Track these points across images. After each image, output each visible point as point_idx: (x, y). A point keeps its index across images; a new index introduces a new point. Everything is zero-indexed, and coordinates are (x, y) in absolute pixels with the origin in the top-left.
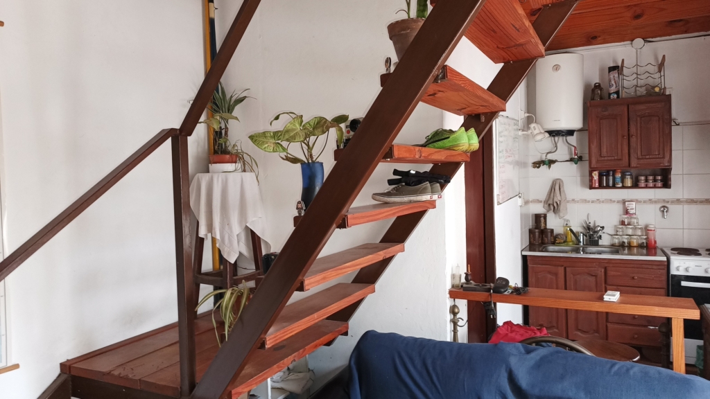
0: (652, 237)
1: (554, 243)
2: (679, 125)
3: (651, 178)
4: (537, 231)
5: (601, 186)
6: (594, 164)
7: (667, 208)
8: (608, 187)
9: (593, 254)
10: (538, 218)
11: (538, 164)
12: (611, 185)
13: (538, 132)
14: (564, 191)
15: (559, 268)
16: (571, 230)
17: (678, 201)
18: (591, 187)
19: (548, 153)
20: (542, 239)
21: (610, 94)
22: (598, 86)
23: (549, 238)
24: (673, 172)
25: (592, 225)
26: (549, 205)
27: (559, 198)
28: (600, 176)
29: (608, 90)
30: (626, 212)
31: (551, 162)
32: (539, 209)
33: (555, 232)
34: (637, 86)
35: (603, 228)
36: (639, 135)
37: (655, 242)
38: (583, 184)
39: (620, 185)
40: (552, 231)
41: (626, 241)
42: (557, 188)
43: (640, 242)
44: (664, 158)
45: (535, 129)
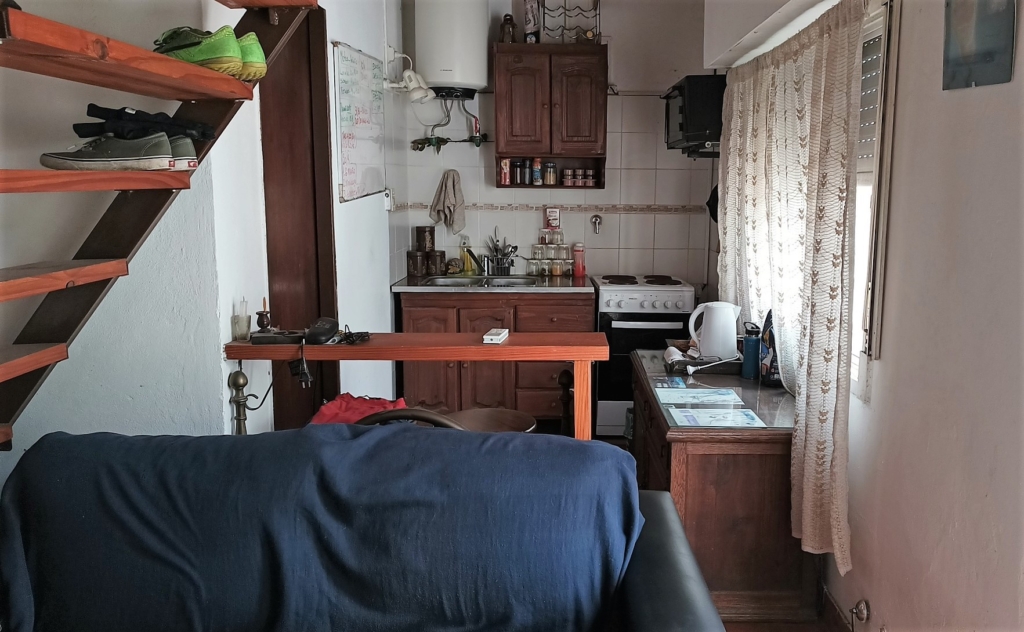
0: (579, 261)
1: (445, 274)
2: (617, 94)
3: (580, 172)
4: (419, 254)
5: (513, 184)
6: (502, 147)
7: (600, 218)
8: (523, 185)
9: (499, 287)
10: (420, 233)
11: (420, 144)
12: (527, 182)
13: (417, 86)
14: (460, 190)
15: (450, 310)
16: (470, 252)
17: (614, 209)
18: (499, 185)
19: (435, 126)
20: (428, 268)
21: (526, 35)
22: (509, 20)
23: (438, 266)
24: (608, 165)
25: (500, 244)
26: (439, 211)
27: (453, 201)
28: (513, 167)
29: (524, 29)
30: (548, 224)
31: (440, 142)
32: (423, 219)
33: (448, 257)
34: (564, 28)
35: (516, 248)
36: (564, 104)
37: (584, 268)
38: (488, 180)
39: (540, 183)
40: (443, 254)
41: (546, 267)
42: (450, 184)
43: (565, 268)
44: (596, 141)
45: (411, 81)
